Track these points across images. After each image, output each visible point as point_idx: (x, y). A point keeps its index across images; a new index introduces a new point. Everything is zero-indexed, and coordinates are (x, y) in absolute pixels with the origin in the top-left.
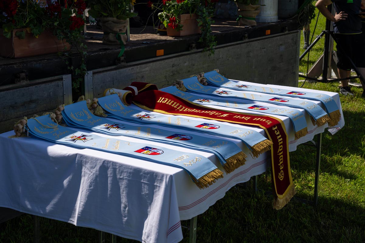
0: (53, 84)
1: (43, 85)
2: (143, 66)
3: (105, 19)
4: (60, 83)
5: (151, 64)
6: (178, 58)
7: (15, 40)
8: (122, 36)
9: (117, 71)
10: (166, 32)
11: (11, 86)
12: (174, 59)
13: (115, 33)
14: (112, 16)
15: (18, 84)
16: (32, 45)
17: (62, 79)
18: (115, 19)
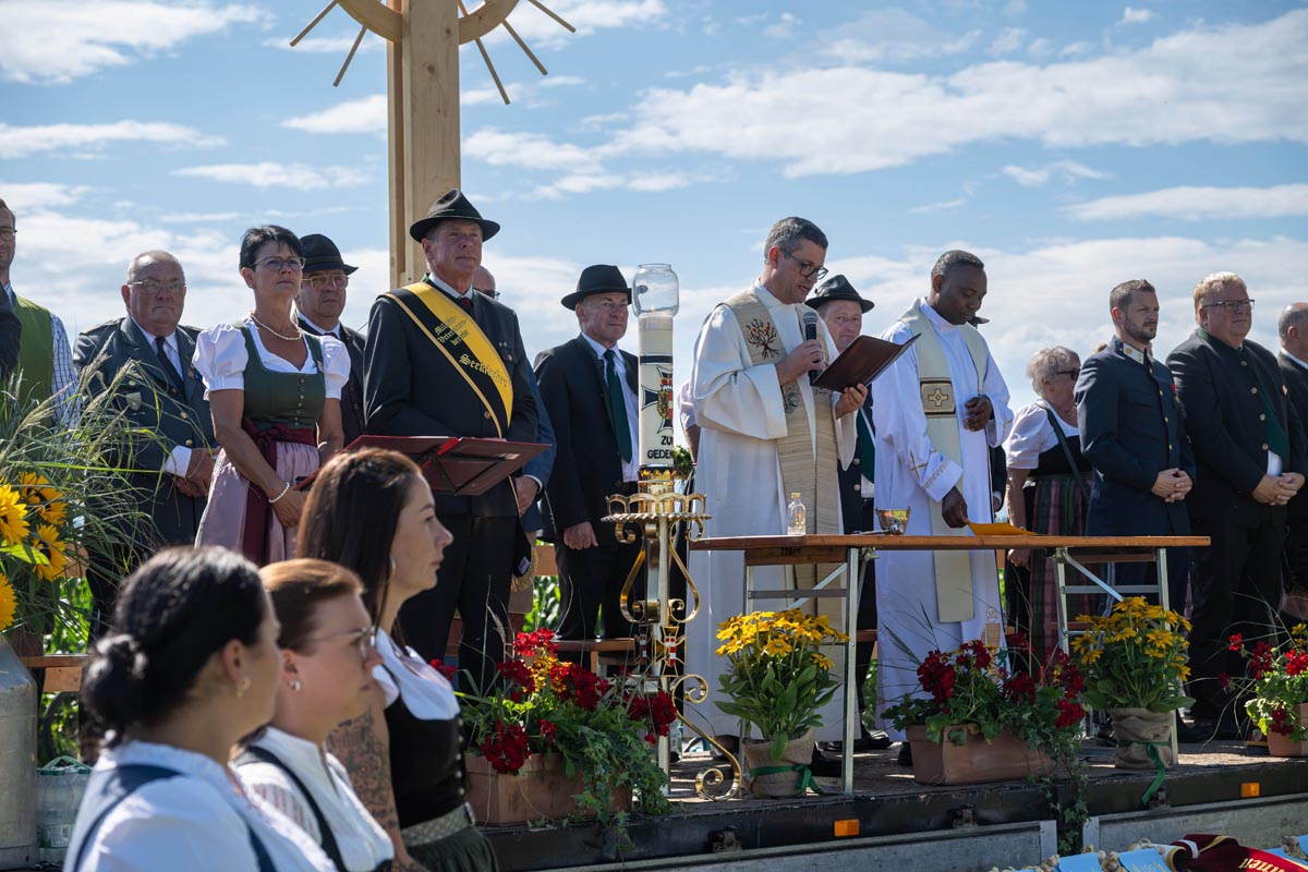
0: (1022, 836)
1: (1002, 838)
2: (1211, 816)
3: (1122, 711)
4: (1034, 835)
5: (1229, 814)
6: (1295, 806)
7: (947, 747)
8: (1160, 749)
9: (1151, 823)
10: (1267, 747)
11: (946, 832)
12: (1285, 807)
13: (1145, 742)
14: (1137, 705)
15: (959, 830)
16: (976, 759)
17: (1038, 828)
18: (1144, 711)
